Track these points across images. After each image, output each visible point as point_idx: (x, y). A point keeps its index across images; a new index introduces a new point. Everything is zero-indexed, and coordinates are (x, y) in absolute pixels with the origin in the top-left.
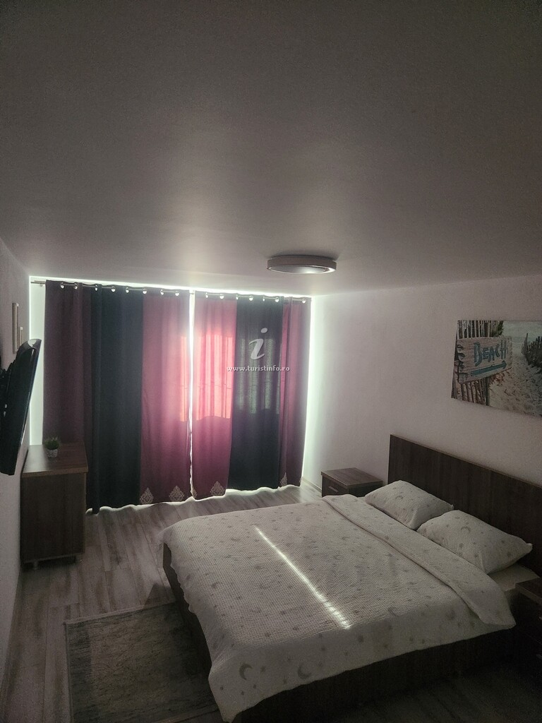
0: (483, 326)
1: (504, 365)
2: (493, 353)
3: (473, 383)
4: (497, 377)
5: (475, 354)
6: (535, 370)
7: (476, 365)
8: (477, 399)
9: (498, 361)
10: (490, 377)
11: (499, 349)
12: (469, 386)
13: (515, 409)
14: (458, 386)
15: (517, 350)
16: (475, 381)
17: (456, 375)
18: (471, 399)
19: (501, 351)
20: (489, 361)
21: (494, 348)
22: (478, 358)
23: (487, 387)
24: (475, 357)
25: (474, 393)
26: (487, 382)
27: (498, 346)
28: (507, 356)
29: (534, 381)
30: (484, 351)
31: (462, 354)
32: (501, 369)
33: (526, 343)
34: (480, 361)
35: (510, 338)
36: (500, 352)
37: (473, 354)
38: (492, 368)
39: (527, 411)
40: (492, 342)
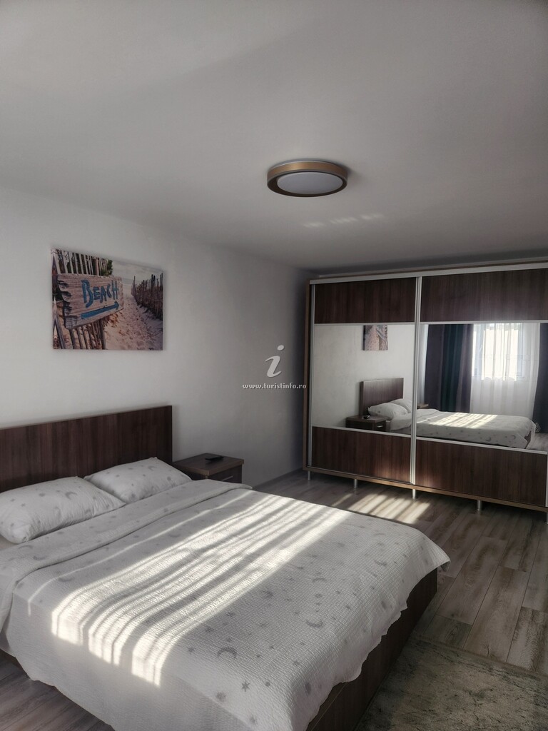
0: (90, 262)
1: (116, 306)
2: (103, 294)
3: (85, 327)
4: (111, 318)
5: (84, 293)
6: (142, 310)
7: (87, 306)
8: (91, 344)
9: (110, 302)
10: (104, 318)
11: (110, 290)
12: (81, 331)
13: (130, 347)
14: (65, 332)
15: (127, 291)
16: (87, 325)
17: (61, 320)
18: (84, 345)
19: (113, 291)
20: (101, 302)
21: (105, 287)
22: (88, 298)
23: (101, 329)
24: (85, 296)
25: (88, 338)
26: (100, 324)
27: (109, 286)
28: (119, 297)
29: (142, 321)
30: (94, 290)
31: (66, 293)
32: (114, 310)
33: (134, 285)
34: (91, 302)
35: (120, 279)
36: (111, 293)
37: (82, 293)
38: (105, 309)
39: (140, 347)
40: (103, 281)
